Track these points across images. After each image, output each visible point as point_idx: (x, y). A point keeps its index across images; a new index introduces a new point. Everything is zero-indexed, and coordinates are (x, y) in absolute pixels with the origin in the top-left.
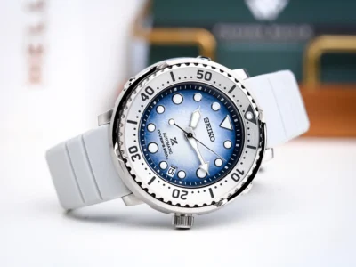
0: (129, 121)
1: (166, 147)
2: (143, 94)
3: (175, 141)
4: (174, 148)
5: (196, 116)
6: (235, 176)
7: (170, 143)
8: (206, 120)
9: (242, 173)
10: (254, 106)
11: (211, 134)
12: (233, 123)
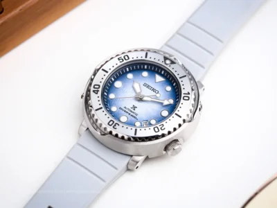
0: (96, 110)
1: (132, 114)
2: (94, 91)
3: (134, 107)
4: (137, 111)
5: (136, 86)
6: (185, 98)
7: (132, 110)
8: (145, 85)
9: (189, 94)
10: (167, 56)
11: (154, 90)
12: (162, 76)
